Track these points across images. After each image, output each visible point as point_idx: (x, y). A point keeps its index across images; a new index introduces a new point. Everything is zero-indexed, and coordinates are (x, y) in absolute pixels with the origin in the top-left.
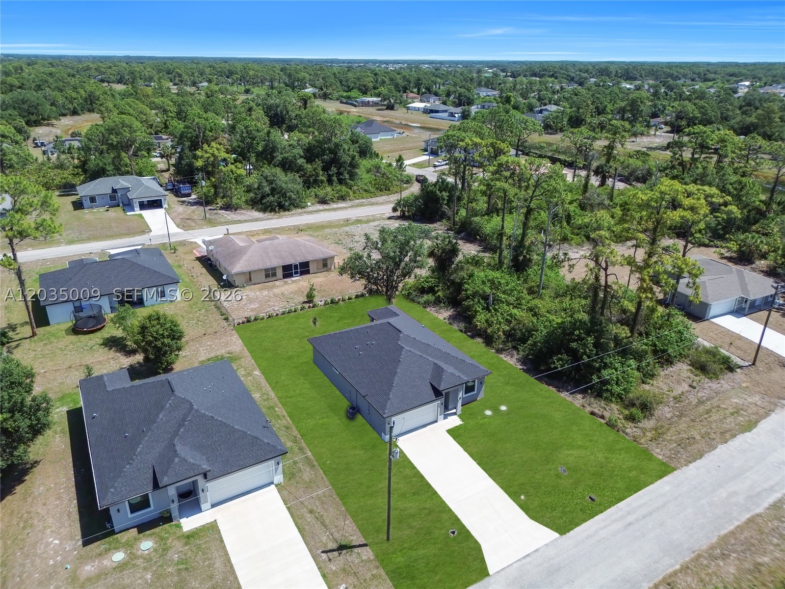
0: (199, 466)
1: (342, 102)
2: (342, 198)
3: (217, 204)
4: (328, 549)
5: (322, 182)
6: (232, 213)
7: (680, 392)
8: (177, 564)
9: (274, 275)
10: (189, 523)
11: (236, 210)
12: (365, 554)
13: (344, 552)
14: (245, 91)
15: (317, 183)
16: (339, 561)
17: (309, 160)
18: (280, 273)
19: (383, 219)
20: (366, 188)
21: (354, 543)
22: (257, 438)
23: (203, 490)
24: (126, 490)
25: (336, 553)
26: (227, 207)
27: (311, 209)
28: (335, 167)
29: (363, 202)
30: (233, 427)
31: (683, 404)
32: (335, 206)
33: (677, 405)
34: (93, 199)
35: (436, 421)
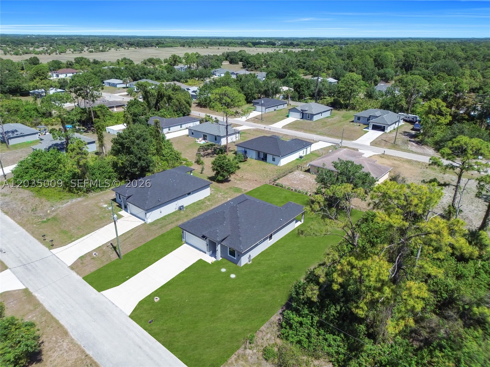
4: (113, 244)
6: (417, 146)
10: (122, 212)
13: (113, 249)
22: (147, 200)
23: (127, 204)
26: (420, 142)
30: (148, 192)
34: (359, 118)
35: (205, 253)
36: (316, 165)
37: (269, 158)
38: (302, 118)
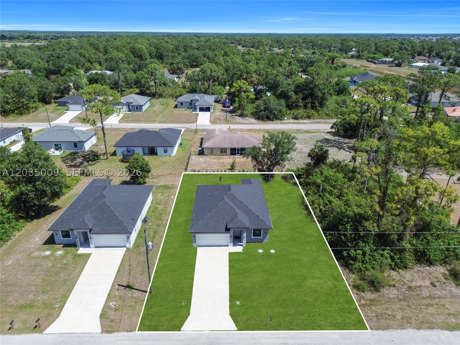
0: (88, 225)
1: (368, 61)
2: (308, 117)
3: (238, 113)
4: (121, 285)
5: (300, 106)
6: (241, 118)
7: (418, 285)
8: (63, 265)
9: (226, 152)
10: (82, 251)
11: (244, 117)
12: (136, 294)
13: (128, 289)
14: (312, 53)
15: (297, 107)
16: (123, 291)
17: (296, 93)
18: (229, 152)
19: (324, 132)
20: (327, 113)
21: (135, 287)
22: (122, 222)
23: (90, 238)
24: (60, 226)
25: (123, 288)
26: (241, 115)
27: (286, 121)
28: (311, 98)
29: (321, 121)
30: (115, 214)
31: (413, 293)
32: (301, 121)
33: (407, 292)
34: (182, 104)
35: (228, 246)
36: (210, 146)
37: (160, 150)
38: (129, 111)
